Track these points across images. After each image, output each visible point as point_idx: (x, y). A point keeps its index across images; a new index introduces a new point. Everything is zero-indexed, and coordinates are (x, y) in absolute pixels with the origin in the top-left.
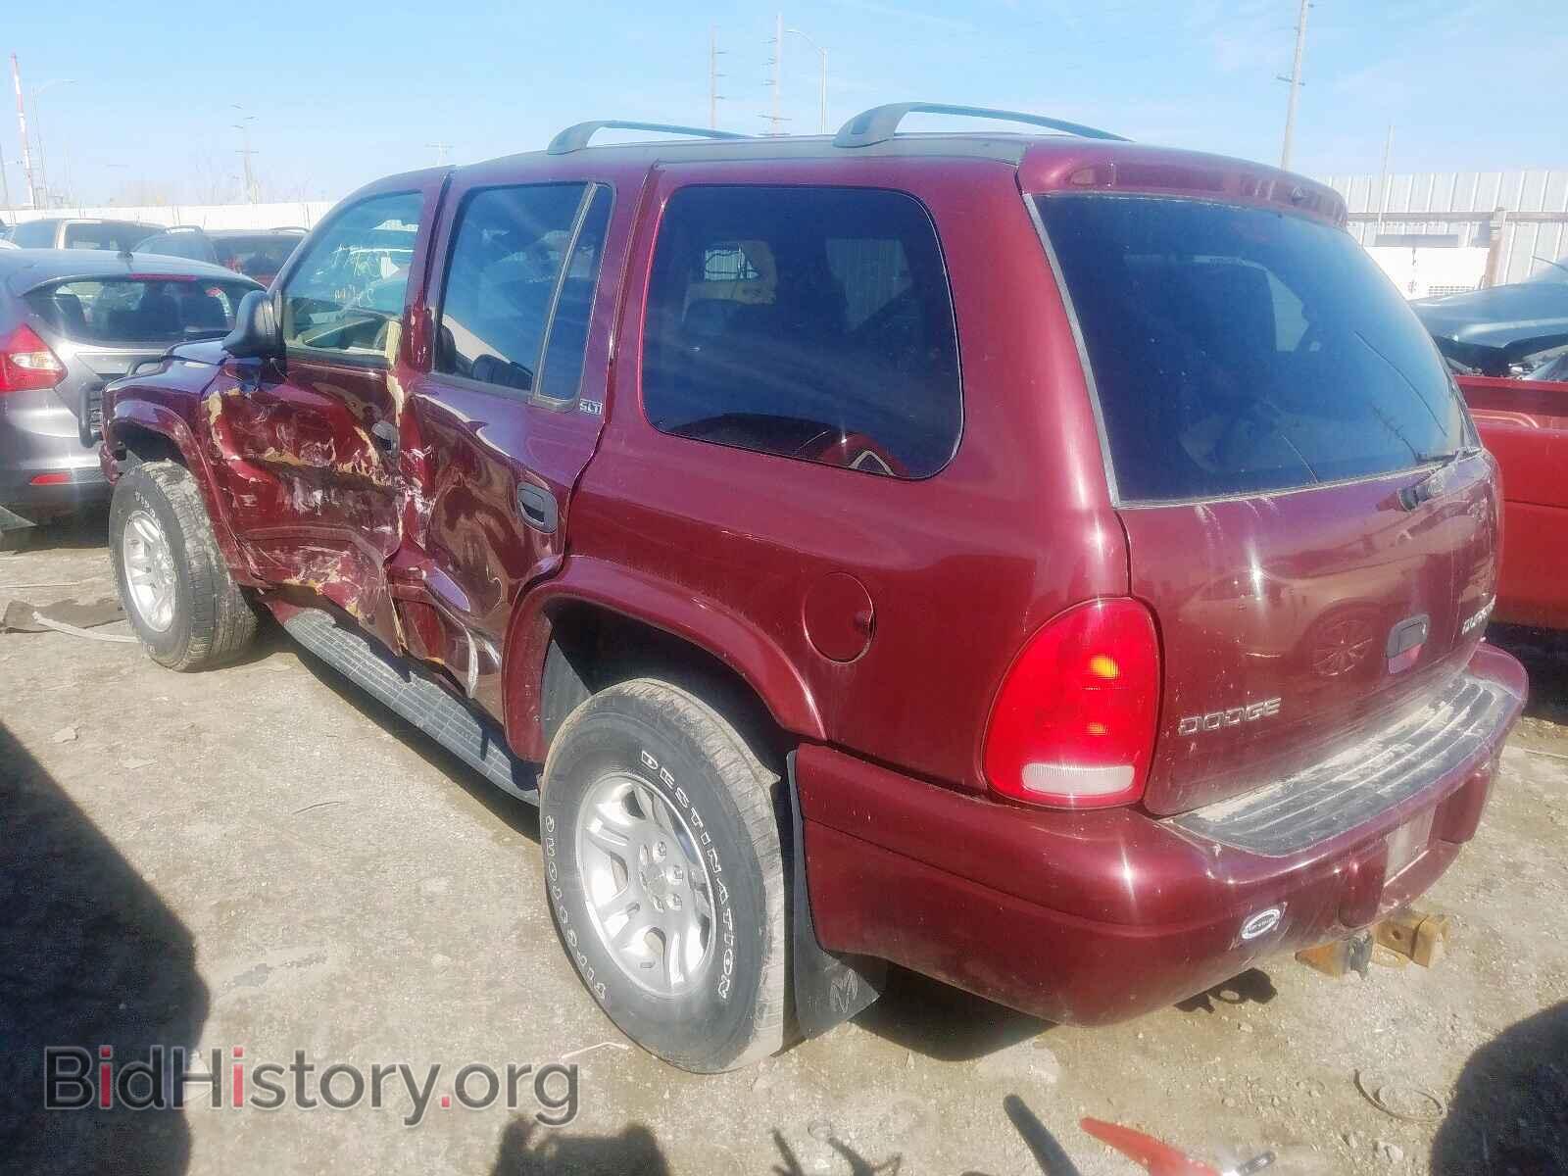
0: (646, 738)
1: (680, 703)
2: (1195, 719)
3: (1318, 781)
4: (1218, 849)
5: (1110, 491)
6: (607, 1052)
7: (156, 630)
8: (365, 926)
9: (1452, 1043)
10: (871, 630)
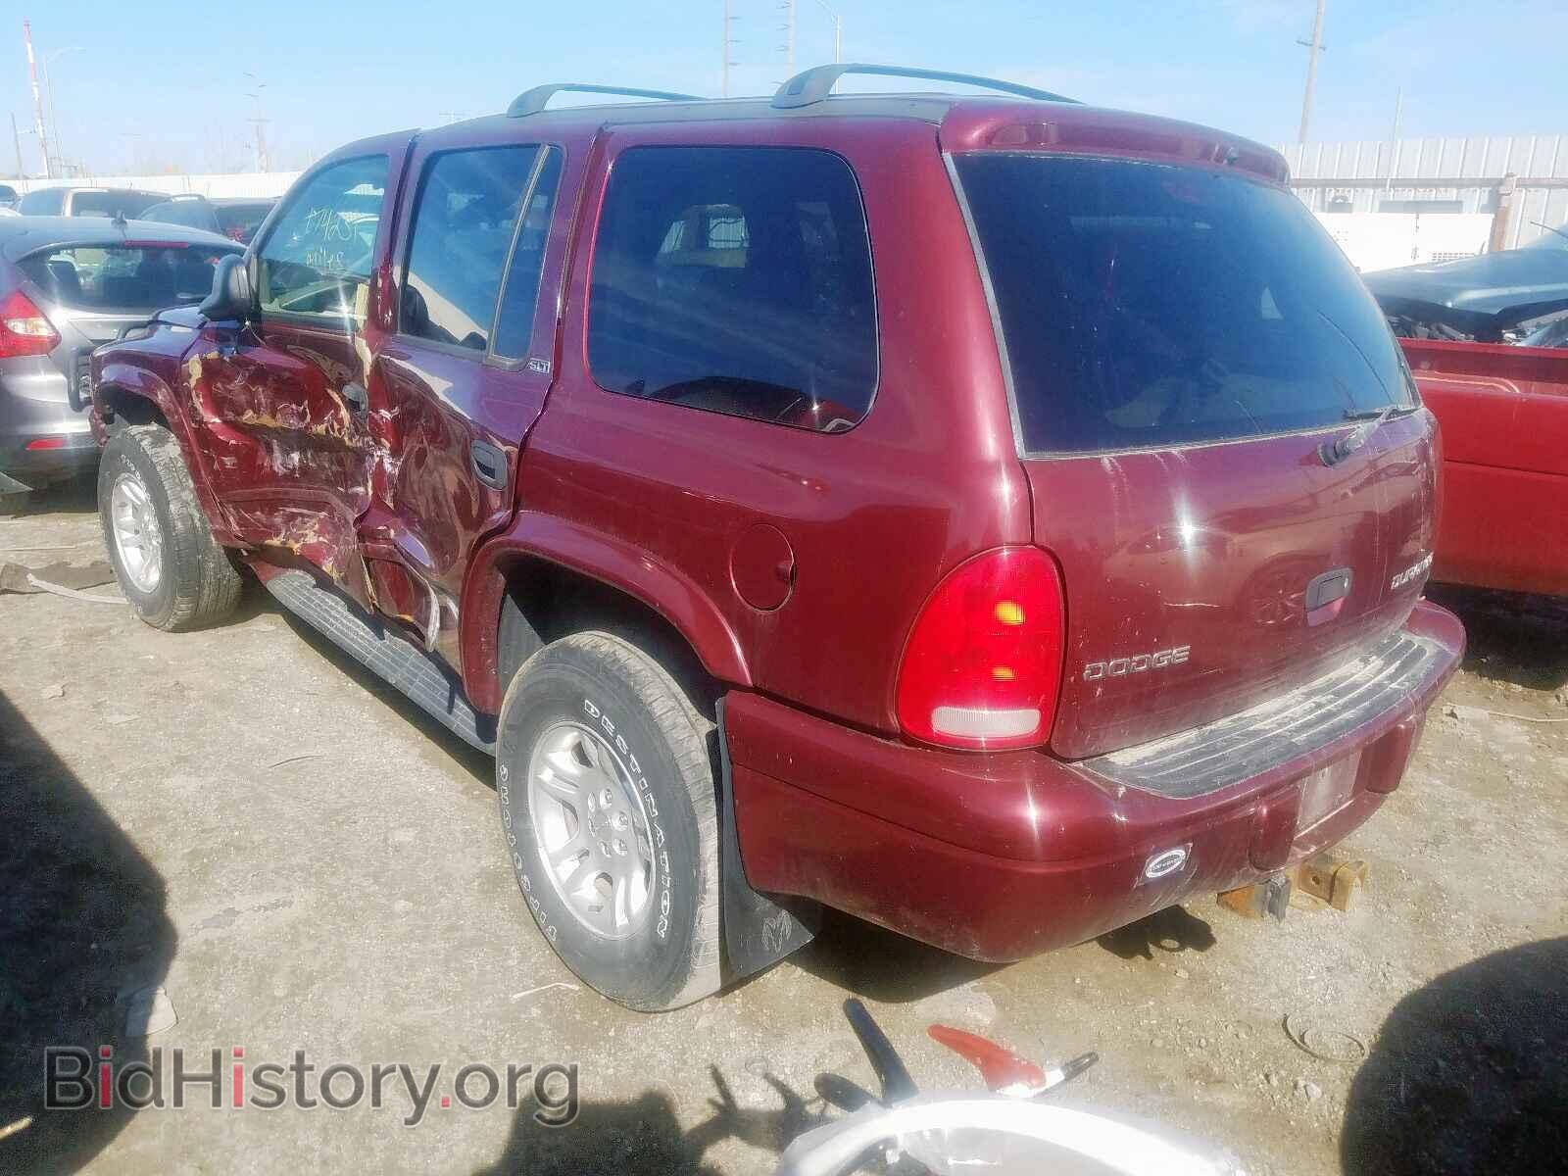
0: (589, 687)
1: (622, 654)
2: (1101, 664)
3: (1234, 729)
4: (1122, 791)
5: (1016, 444)
6: (559, 992)
7: (146, 591)
8: (334, 873)
9: (1383, 990)
10: (792, 579)
